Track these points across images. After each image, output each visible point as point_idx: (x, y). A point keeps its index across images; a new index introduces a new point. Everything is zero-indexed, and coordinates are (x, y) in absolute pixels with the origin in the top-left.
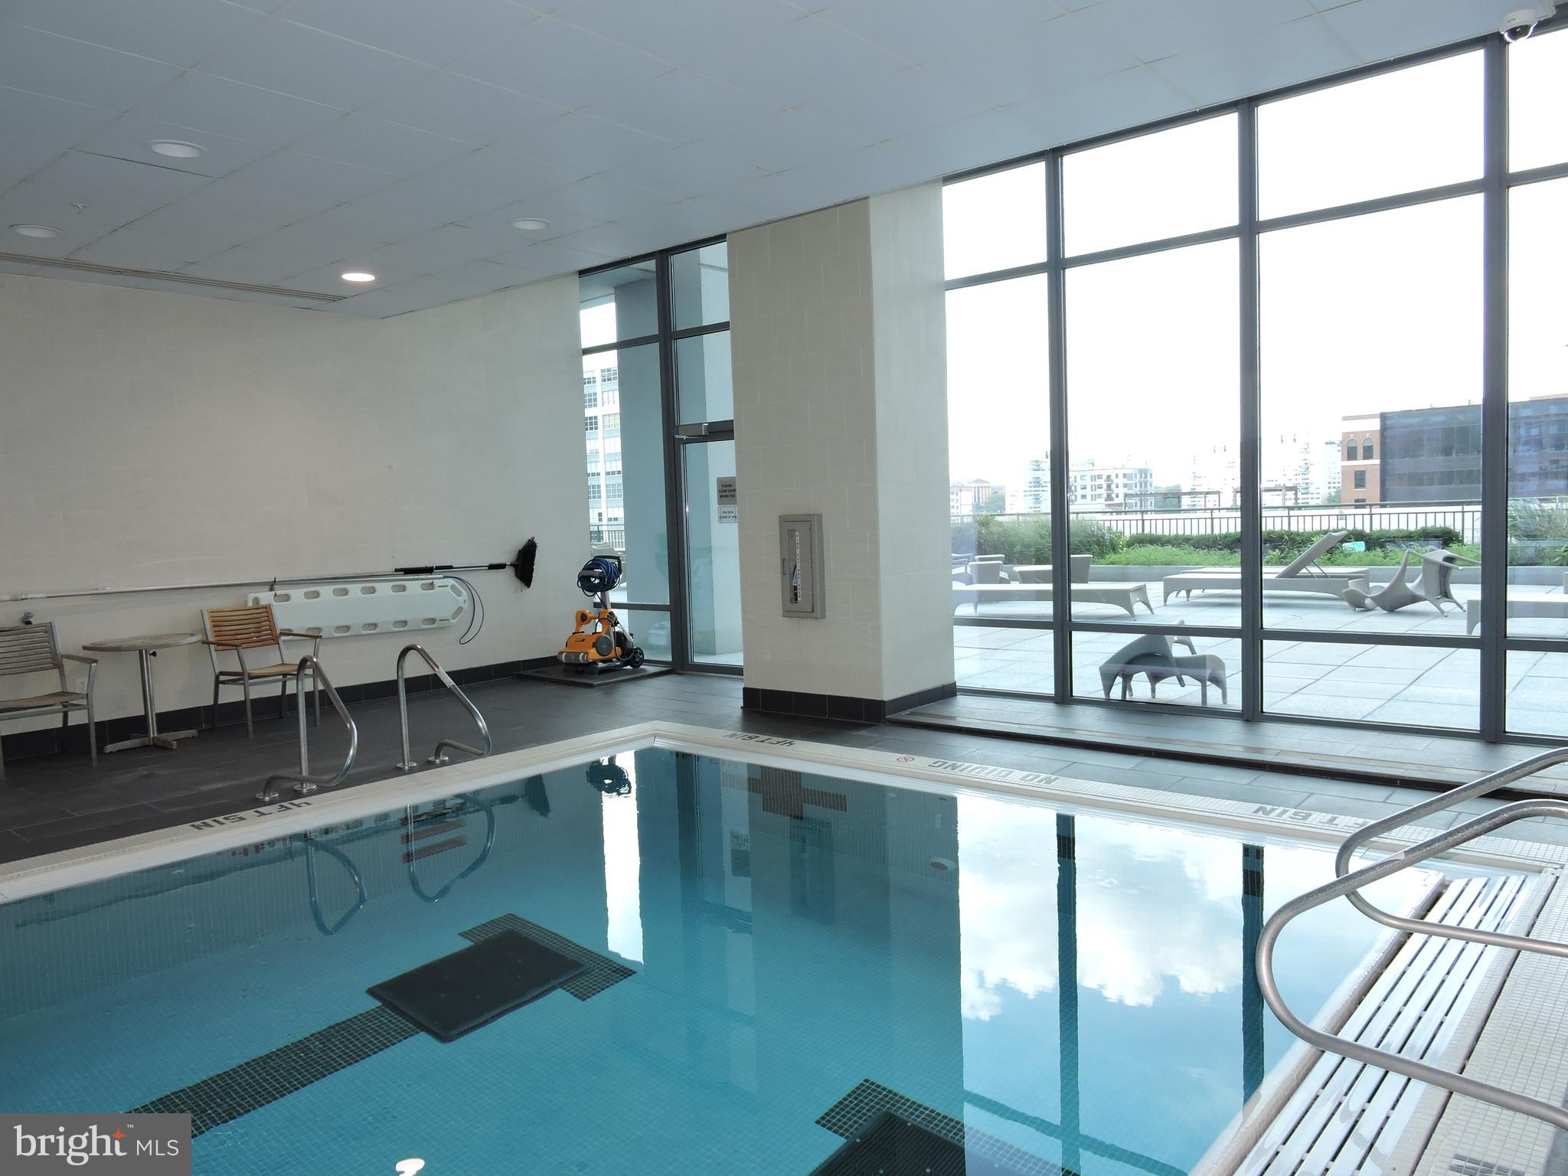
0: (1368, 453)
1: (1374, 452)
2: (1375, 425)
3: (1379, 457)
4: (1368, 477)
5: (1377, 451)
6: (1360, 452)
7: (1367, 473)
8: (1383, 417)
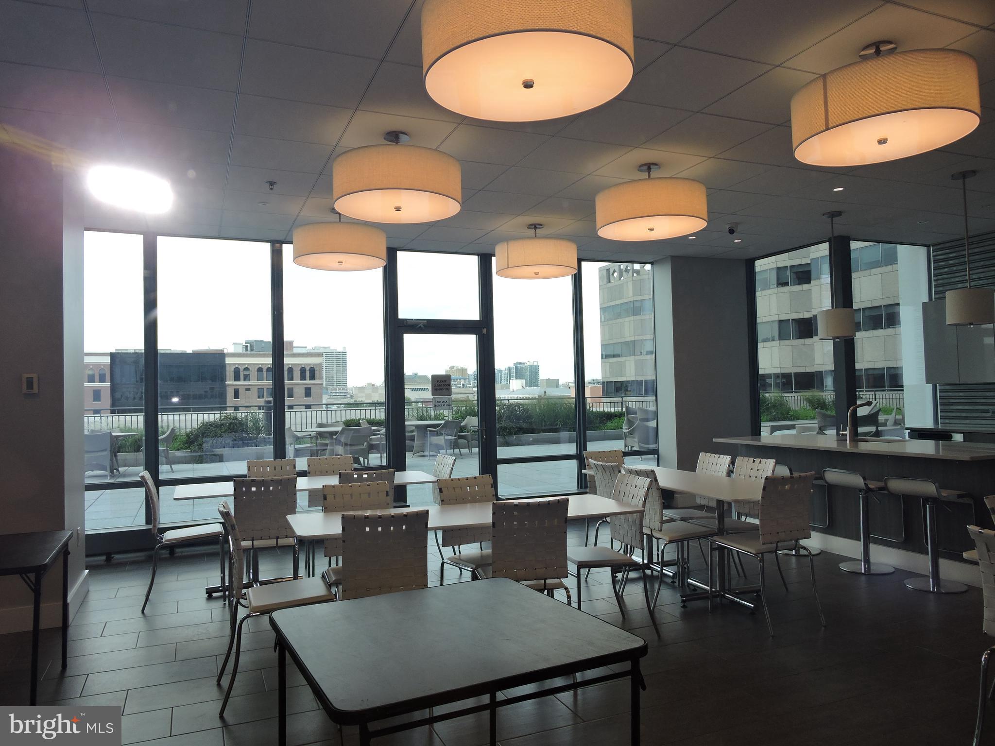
0: (102, 379)
1: (107, 377)
2: (107, 360)
3: (109, 381)
4: (102, 394)
5: (108, 377)
6: (97, 377)
7: (101, 391)
8: (112, 355)
